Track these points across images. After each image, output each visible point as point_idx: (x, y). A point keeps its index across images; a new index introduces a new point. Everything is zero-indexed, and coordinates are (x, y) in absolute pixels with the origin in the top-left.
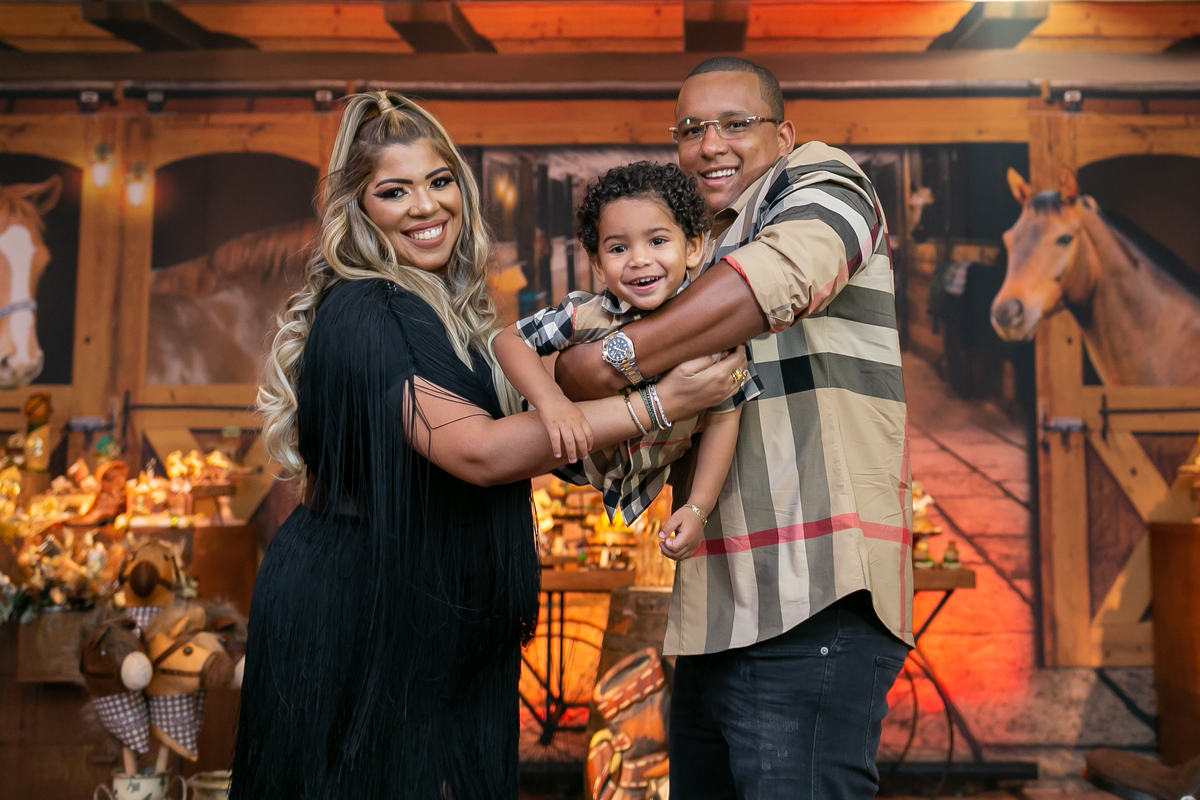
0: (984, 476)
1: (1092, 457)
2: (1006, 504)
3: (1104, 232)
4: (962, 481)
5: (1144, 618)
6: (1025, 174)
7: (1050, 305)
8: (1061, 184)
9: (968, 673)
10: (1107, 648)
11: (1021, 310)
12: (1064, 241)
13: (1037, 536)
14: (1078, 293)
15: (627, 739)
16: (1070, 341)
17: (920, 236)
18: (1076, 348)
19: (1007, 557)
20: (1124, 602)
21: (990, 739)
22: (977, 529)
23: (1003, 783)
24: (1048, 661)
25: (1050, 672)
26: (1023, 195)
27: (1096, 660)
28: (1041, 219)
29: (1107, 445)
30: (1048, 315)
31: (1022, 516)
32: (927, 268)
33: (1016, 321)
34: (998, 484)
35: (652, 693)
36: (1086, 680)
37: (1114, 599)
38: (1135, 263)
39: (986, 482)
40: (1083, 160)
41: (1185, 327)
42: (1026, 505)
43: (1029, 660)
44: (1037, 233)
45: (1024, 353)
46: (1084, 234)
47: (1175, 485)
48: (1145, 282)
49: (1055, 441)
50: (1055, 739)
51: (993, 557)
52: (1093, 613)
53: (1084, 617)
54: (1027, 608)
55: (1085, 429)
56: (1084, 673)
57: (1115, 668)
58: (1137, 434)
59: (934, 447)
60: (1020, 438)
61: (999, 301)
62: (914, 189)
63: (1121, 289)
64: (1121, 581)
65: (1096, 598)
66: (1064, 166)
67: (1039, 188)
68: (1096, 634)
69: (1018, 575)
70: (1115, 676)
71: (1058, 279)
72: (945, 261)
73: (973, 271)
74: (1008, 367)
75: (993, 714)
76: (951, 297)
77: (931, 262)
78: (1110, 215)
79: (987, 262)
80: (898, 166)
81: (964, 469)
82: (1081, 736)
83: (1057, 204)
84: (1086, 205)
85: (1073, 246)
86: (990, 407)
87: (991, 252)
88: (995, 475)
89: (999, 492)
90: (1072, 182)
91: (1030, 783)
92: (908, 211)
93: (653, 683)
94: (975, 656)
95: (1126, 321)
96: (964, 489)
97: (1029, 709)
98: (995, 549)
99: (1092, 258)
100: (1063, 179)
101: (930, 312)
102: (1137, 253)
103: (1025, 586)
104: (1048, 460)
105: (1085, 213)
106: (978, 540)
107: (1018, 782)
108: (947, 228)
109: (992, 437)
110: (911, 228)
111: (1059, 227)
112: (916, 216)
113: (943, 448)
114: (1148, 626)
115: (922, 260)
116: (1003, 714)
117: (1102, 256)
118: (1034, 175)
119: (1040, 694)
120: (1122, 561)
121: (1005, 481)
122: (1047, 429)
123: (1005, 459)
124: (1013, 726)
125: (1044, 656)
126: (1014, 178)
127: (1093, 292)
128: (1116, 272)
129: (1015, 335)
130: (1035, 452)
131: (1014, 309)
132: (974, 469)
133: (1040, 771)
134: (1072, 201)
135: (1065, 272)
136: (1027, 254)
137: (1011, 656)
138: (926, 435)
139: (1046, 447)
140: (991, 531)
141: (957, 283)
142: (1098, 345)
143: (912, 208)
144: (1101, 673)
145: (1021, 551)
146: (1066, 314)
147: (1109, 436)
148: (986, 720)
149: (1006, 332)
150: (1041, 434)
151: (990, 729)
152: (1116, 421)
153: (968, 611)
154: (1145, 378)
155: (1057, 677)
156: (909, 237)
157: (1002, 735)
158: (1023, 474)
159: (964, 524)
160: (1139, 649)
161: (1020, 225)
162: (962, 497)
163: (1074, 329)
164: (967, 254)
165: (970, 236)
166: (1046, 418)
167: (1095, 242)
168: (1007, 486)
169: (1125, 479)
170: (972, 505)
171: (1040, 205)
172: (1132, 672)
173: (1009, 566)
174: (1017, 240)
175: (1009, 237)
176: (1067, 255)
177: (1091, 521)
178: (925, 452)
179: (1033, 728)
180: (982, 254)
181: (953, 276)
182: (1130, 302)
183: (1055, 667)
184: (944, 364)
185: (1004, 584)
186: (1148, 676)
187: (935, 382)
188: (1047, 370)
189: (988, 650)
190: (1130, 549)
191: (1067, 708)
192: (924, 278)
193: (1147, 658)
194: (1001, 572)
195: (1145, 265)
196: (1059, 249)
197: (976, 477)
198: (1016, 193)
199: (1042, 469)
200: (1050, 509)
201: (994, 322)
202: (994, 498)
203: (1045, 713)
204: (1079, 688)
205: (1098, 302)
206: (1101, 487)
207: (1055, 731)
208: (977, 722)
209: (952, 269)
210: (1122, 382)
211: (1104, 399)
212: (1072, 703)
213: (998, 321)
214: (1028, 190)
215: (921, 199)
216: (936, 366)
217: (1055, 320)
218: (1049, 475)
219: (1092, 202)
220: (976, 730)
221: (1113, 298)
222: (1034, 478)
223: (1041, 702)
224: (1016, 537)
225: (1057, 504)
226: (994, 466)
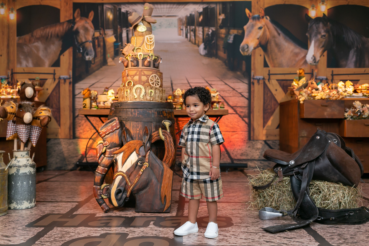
0: (236, 91)
1: (265, 86)
2: (242, 98)
3: (271, 26)
4: (231, 93)
5: (277, 128)
6: (250, 10)
7: (256, 46)
8: (260, 12)
9: (231, 141)
10: (267, 135)
11: (248, 47)
12: (260, 28)
13: (250, 107)
14: (263, 42)
15: (107, 143)
16: (261, 55)
17: (221, 27)
18: (262, 57)
19: (242, 112)
20: (272, 124)
21: (236, 158)
22: (235, 105)
23: (239, 169)
24: (252, 138)
25: (252, 141)
26: (250, 16)
27: (264, 138)
28: (254, 22)
29: (270, 83)
30: (255, 48)
31: (246, 101)
32: (223, 36)
33: (246, 50)
34: (240, 93)
35: (115, 130)
36: (261, 143)
37: (269, 123)
38: (279, 34)
39: (237, 93)
40: (266, 6)
41: (292, 51)
42: (247, 99)
43: (247, 138)
44: (253, 26)
45: (248, 59)
46: (266, 26)
47: (287, 94)
48: (282, 40)
49: (256, 82)
50: (253, 158)
51: (238, 112)
52: (264, 127)
53: (262, 128)
54: (247, 125)
55: (264, 79)
56: (261, 141)
57: (269, 140)
58: (277, 80)
59: (224, 83)
60: (247, 82)
61: (242, 45)
62: (220, 14)
63: (275, 41)
64: (272, 118)
65: (265, 123)
66: (261, 8)
67: (254, 14)
68: (264, 132)
69: (245, 117)
70: (269, 142)
71: (258, 39)
72: (228, 34)
73: (235, 36)
74: (244, 62)
75: (237, 152)
76: (229, 43)
77: (224, 34)
78: (273, 21)
79: (239, 34)
80: (216, 8)
81: (231, 89)
82: (259, 157)
83: (259, 18)
84: (267, 18)
85: (263, 29)
86: (239, 73)
87: (240, 31)
88: (239, 91)
89: (241, 96)
90: (263, 12)
91: (246, 169)
92: (218, 20)
93: (116, 127)
94: (232, 137)
95: (276, 50)
96: (231, 95)
97: (246, 150)
98: (239, 110)
99: (268, 33)
100: (261, 11)
101: (223, 48)
102: (280, 32)
103: (246, 120)
104: (254, 87)
105: (266, 21)
106: (234, 108)
107: (242, 168)
108: (229, 25)
109: (239, 81)
110: (219, 25)
111: (259, 25)
112: (220, 22)
113: (226, 84)
114: (278, 130)
115: (222, 34)
116: (239, 152)
117: (270, 32)
118: (253, 10)
119: (249, 147)
120: (272, 113)
121: (242, 92)
122: (254, 79)
123: (242, 87)
124: (242, 155)
125: (251, 137)
126: (247, 11)
127: (267, 42)
128: (274, 37)
129: (246, 54)
130: (250, 84)
131: (246, 47)
132: (234, 89)
133: (248, 166)
134: (263, 17)
135: (260, 37)
136: (250, 32)
137: (242, 137)
138: (222, 81)
139: (253, 83)
140: (238, 105)
141: (231, 40)
142: (268, 56)
143: (219, 19)
144: (265, 141)
145: (246, 111)
146: (260, 48)
147: (270, 81)
148: (235, 153)
149: (244, 53)
150: (252, 80)
151: (236, 155)
152: (272, 77)
153: (231, 126)
154: (280, 65)
155: (254, 143)
156: (218, 27)
157: (239, 157)
158: (247, 91)
159: (231, 104)
160: (276, 136)
161: (248, 24)
162: (231, 97)
163: (262, 52)
164: (234, 32)
165: (234, 27)
166: (253, 76)
167: (268, 29)
168: (242, 94)
169: (274, 92)
170: (233, 98)
171: (254, 18)
172: (273, 141)
173: (242, 115)
174: (247, 28)
175: (245, 27)
176: (261, 32)
177: (264, 103)
178: (221, 85)
179: (247, 155)
180: (238, 32)
181: (230, 38)
182: (277, 45)
183: (253, 140)
184: (227, 61)
185: (241, 119)
186: (278, 142)
187: (224, 66)
188: (254, 63)
189: (236, 136)
190: (274, 110)
191: (256, 150)
192: (222, 38)
193: (278, 138)
194: (240, 116)
195: (282, 35)
196: (259, 30)
197: (234, 91)
198: (248, 15)
199: (252, 89)
200: (254, 100)
201: (240, 50)
202: (239, 97)
203: (250, 152)
204: (259, 145)
205: (269, 45)
206: (267, 94)
207: (253, 156)
208: (233, 154)
209: (230, 36)
210: (274, 67)
211: (269, 71)
212: (258, 149)
213: (241, 50)
214: (251, 14)
215: (222, 17)
216: (225, 62)
217: (257, 50)
218: (254, 91)
219: (268, 17)
220: (232, 156)
221: (273, 44)
222: (250, 92)
223: (249, 149)
224: (244, 107)
225: (256, 98)
226: (239, 89)
